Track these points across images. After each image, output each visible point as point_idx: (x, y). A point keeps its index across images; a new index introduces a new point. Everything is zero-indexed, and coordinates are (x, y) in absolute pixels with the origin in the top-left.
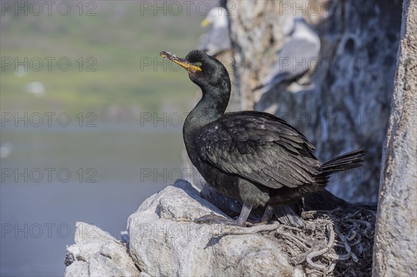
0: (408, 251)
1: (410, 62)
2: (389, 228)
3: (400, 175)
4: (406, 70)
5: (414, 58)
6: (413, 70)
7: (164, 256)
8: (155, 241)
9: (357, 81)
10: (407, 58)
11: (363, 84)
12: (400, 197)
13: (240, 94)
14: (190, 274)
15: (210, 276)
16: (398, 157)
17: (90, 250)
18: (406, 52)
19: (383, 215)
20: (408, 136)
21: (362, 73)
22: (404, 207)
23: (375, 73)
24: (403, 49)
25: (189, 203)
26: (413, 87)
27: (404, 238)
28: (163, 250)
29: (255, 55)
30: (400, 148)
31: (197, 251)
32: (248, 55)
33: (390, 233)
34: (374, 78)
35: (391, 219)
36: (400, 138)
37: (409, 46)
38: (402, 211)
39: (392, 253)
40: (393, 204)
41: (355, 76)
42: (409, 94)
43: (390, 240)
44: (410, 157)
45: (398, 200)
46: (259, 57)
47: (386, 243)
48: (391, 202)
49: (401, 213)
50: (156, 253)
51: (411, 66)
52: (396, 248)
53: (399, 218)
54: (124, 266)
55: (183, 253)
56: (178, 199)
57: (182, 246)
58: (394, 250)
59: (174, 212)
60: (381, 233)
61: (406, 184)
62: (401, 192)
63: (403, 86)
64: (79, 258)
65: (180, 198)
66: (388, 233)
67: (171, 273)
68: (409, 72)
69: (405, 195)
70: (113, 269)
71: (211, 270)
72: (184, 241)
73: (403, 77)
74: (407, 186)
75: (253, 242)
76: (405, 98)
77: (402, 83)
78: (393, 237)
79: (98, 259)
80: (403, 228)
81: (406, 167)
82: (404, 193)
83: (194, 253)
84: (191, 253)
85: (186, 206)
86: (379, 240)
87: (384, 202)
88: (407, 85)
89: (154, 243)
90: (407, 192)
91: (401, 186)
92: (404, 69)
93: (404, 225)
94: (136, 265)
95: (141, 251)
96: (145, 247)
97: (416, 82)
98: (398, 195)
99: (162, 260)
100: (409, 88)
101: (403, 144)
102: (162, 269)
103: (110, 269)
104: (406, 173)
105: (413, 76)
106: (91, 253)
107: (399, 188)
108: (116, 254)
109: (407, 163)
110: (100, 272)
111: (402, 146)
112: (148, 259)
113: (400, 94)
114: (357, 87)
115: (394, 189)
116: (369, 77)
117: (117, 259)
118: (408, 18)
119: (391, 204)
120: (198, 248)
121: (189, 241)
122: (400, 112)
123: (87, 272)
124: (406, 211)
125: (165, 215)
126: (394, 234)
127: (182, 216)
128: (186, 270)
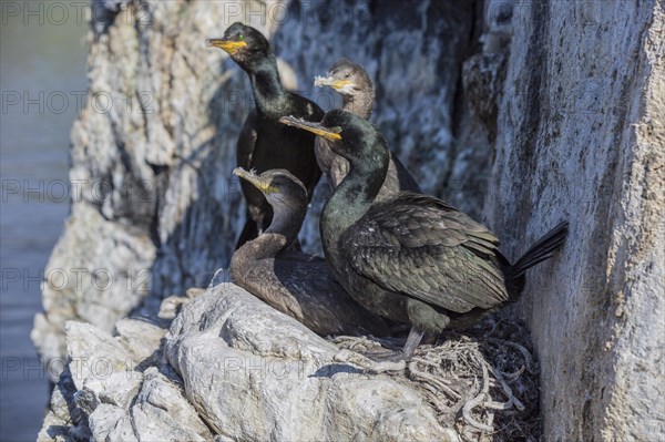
0: (660, 434)
1: (654, 159)
2: (630, 400)
3: (643, 323)
4: (647, 169)
5: (661, 153)
6: (659, 171)
7: (249, 409)
8: (233, 387)
9: (309, 54)
10: (649, 152)
11: (316, 58)
12: (647, 357)
13: (149, 65)
14: (294, 438)
15: (323, 440)
16: (638, 296)
17: (119, 385)
18: (645, 143)
19: (621, 380)
20: (655, 268)
21: (314, 44)
22: (656, 372)
23: (330, 44)
24: (639, 138)
25: (275, 328)
26: (660, 197)
27: (655, 416)
28: (247, 400)
29: (168, 15)
30: (641, 284)
31: (302, 405)
32: (158, 15)
33: (631, 407)
34: (330, 51)
35: (635, 389)
36: (640, 269)
37: (650, 134)
38: (652, 379)
39: (632, 434)
40: (636, 367)
41: (305, 47)
42: (654, 206)
43: (630, 416)
44: (661, 298)
45: (643, 361)
46: (175, 18)
47: (623, 420)
48: (633, 363)
49: (651, 382)
50: (235, 403)
51: (656, 166)
52: (639, 430)
53: (648, 388)
54: (185, 420)
55: (281, 409)
56: (258, 322)
57: (279, 397)
58: (636, 432)
59: (256, 342)
60: (614, 406)
61: (657, 338)
62: (648, 349)
63: (640, 193)
64: (105, 400)
65: (260, 319)
66: (627, 407)
67: (261, 433)
68: (652, 173)
69: (655, 354)
70: (175, 429)
71: (325, 432)
72: (282, 390)
73: (640, 179)
74: (658, 342)
75: (385, 391)
76: (646, 210)
77: (640, 188)
78: (634, 412)
79: (147, 411)
80: (654, 402)
81: (654, 312)
82: (654, 351)
83: (298, 407)
84: (294, 407)
85: (272, 332)
86: (609, 415)
87: (619, 362)
88: (649, 192)
89: (231, 390)
90: (659, 351)
91: (647, 341)
92: (642, 167)
93: (655, 398)
94: (200, 416)
95: (211, 400)
96: (217, 394)
97: (663, 189)
98: (644, 354)
99: (247, 415)
100: (653, 196)
101: (647, 279)
102: (246, 427)
103: (168, 429)
104: (655, 322)
105: (659, 180)
106: (121, 391)
107: (645, 344)
108: (176, 405)
109: (656, 306)
110: (154, 433)
111: (644, 282)
112: (223, 412)
113: (635, 203)
114: (309, 62)
115: (634, 343)
116: (323, 49)
117: (176, 412)
118: (648, 93)
119: (633, 366)
120: (304, 400)
121: (289, 390)
122: (637, 229)
123: (131, 430)
124: (659, 379)
125: (241, 345)
126: (637, 410)
127: (270, 348)
128: (287, 432)
